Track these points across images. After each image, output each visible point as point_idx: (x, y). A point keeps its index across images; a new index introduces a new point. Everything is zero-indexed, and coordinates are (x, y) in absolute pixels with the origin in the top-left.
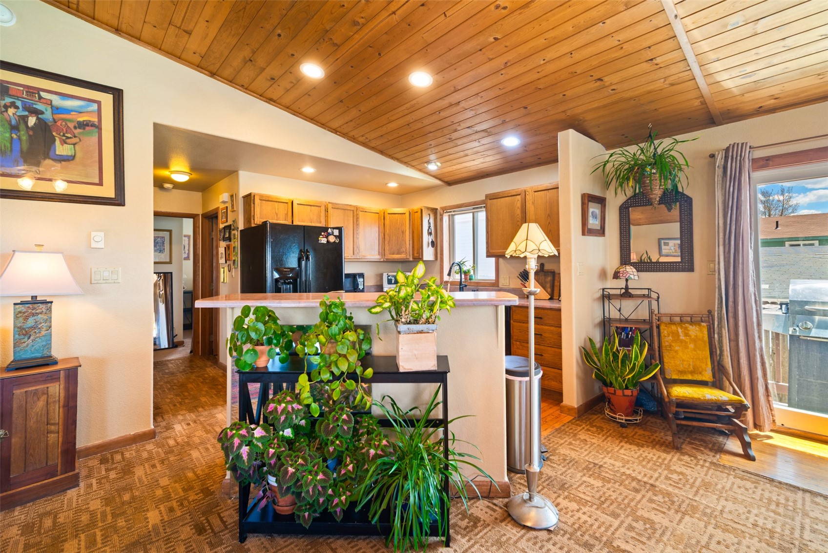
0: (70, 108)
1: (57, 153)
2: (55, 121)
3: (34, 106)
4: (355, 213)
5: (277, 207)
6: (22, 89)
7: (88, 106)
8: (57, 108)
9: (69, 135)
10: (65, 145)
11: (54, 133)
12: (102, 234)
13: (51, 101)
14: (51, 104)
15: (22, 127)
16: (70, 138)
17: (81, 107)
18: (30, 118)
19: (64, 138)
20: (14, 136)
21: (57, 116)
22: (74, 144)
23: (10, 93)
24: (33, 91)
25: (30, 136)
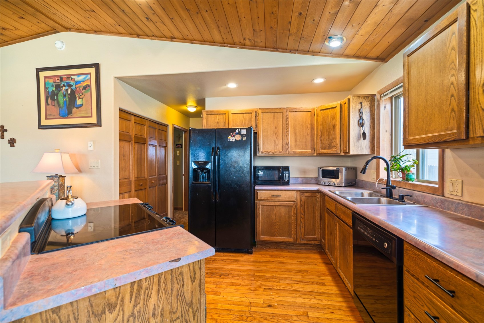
0: (80, 80)
1: (77, 104)
2: (76, 88)
3: (70, 84)
4: (285, 115)
5: (218, 118)
6: (66, 77)
7: (87, 77)
8: (77, 82)
9: (81, 94)
10: (80, 99)
11: (76, 95)
12: (92, 143)
13: (75, 79)
14: (75, 81)
15: (67, 95)
16: (81, 95)
17: (84, 78)
18: (69, 90)
19: (79, 96)
20: (65, 99)
21: (77, 86)
22: (82, 98)
23: (63, 80)
24: (69, 76)
25: (69, 98)
